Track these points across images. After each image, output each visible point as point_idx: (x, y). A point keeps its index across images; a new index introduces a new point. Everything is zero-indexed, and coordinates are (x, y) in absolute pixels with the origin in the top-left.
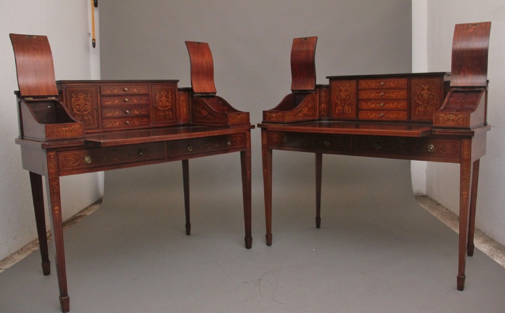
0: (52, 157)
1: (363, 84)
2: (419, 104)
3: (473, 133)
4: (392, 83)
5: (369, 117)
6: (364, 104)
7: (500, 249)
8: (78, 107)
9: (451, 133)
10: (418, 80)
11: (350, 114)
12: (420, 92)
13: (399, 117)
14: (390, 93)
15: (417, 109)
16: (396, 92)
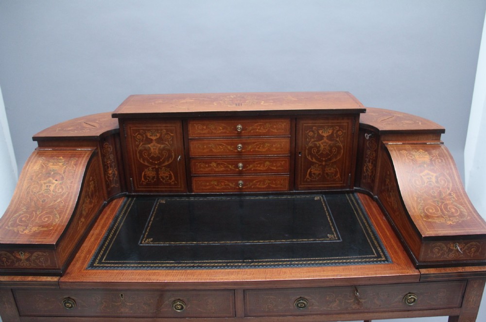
5: (213, 188)
6: (203, 165)
10: (311, 122)
11: (173, 183)
12: (314, 141)
13: (274, 186)
14: (257, 145)
15: (309, 171)
16: (269, 143)
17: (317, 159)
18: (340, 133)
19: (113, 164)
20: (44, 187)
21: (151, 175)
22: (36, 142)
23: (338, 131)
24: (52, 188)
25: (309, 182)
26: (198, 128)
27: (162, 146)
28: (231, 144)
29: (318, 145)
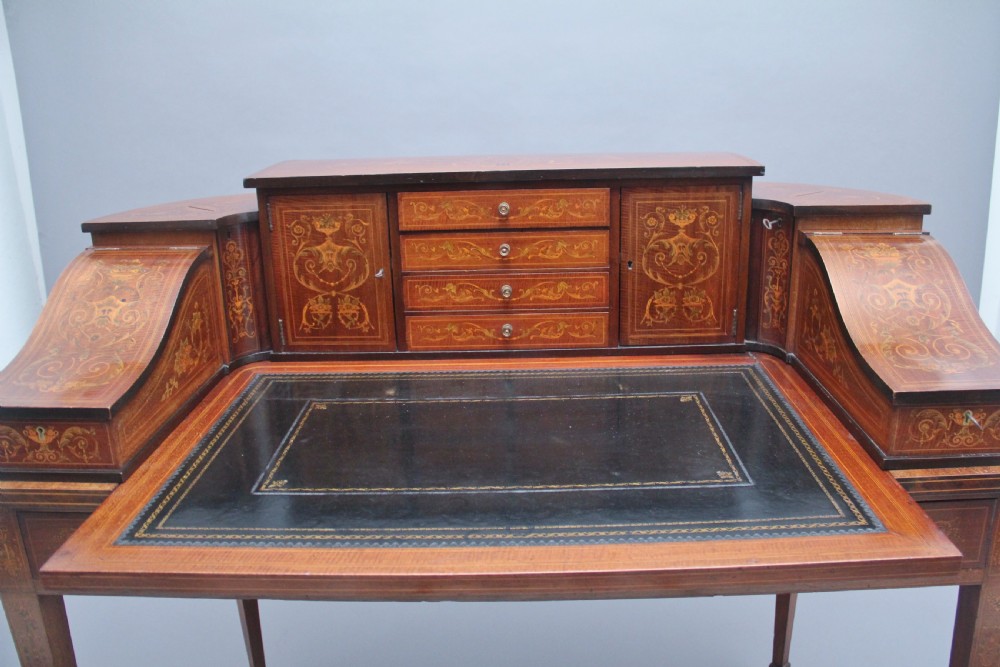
1: (416, 211)
2: (656, 286)
4: (545, 206)
5: (450, 341)
6: (428, 290)
10: (651, 195)
11: (366, 330)
12: (659, 238)
13: (577, 336)
14: (540, 246)
15: (649, 303)
16: (565, 241)
17: (665, 276)
18: (712, 219)
19: (245, 288)
20: (98, 313)
21: (321, 311)
22: (88, 235)
24: (113, 315)
25: (650, 327)
26: (418, 210)
27: (346, 248)
28: (488, 244)
29: (668, 246)
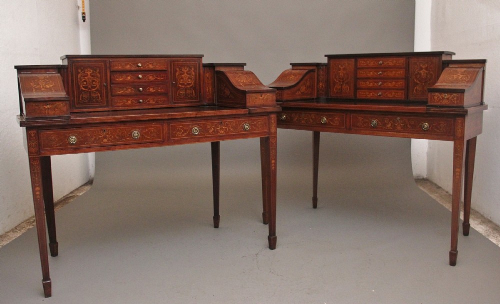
0: (33, 135)
1: (362, 63)
2: (417, 84)
3: (466, 111)
4: (390, 62)
5: (367, 96)
6: (362, 83)
7: (497, 229)
8: (85, 83)
9: (445, 111)
10: (416, 59)
11: (348, 92)
12: (418, 71)
13: (397, 96)
14: (389, 72)
15: (415, 88)
16: (394, 71)
17: (420, 81)
19: (323, 81)
21: (339, 88)
22: (291, 66)
23: (430, 65)
29: (420, 73)
